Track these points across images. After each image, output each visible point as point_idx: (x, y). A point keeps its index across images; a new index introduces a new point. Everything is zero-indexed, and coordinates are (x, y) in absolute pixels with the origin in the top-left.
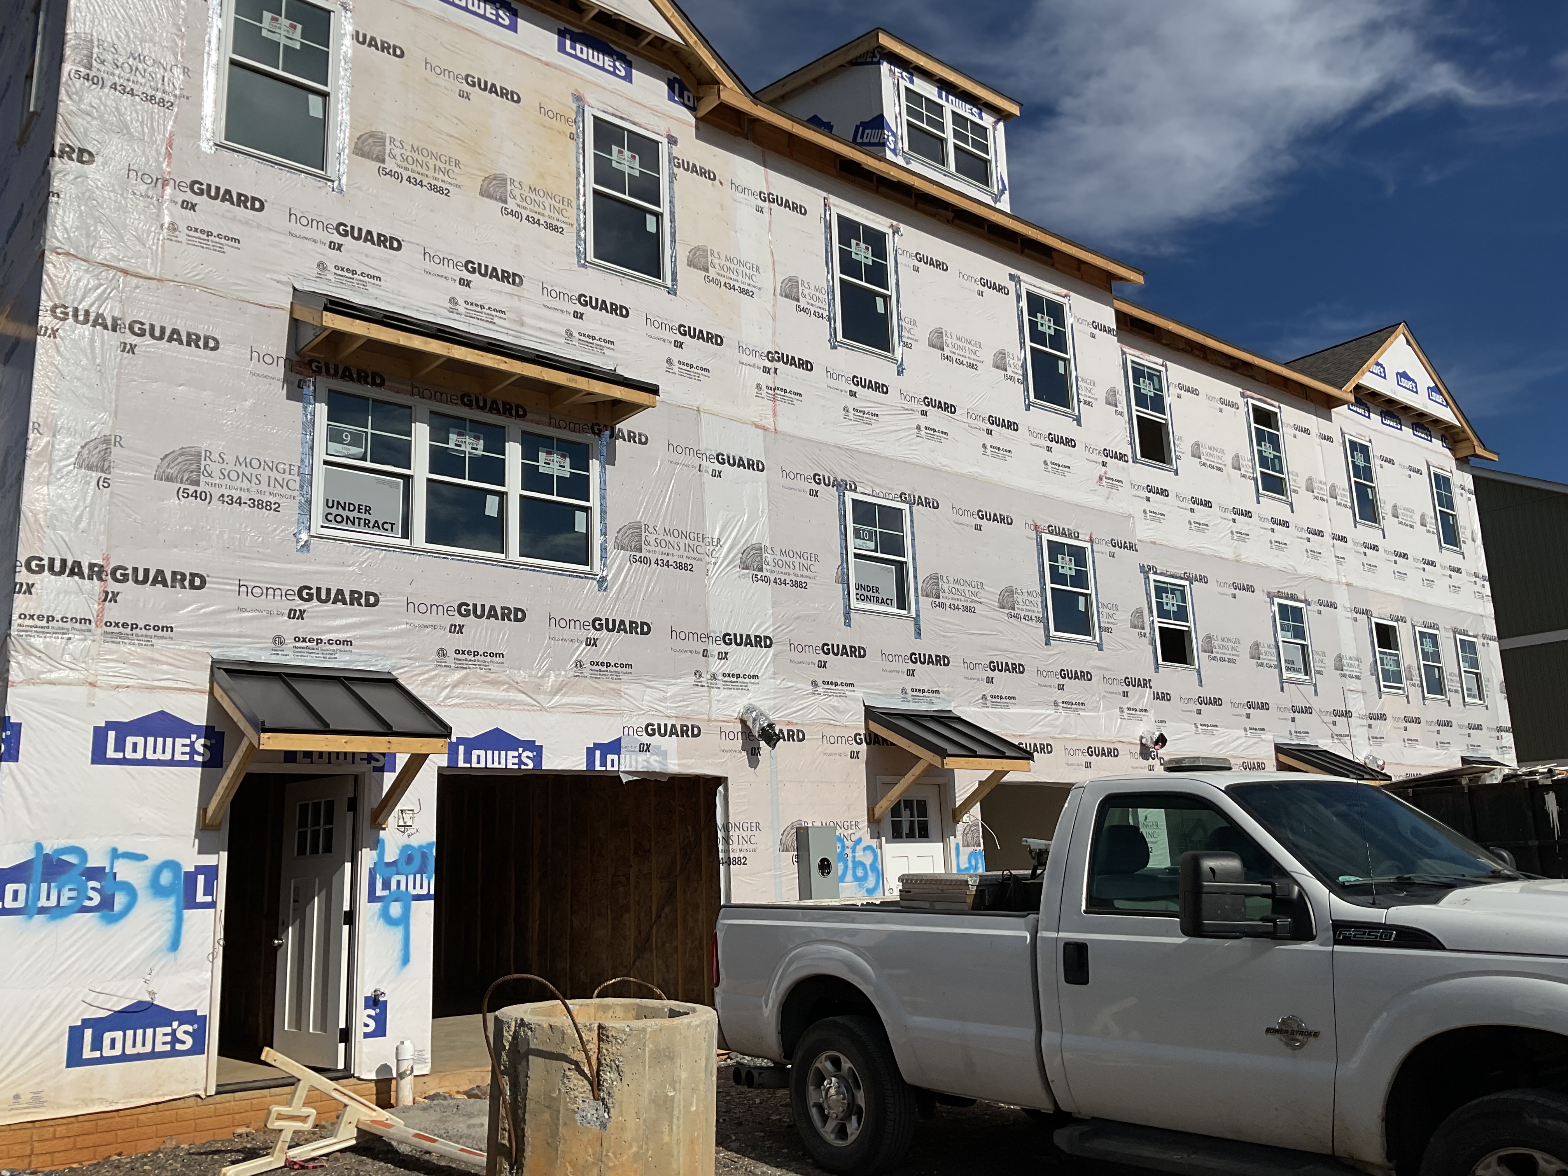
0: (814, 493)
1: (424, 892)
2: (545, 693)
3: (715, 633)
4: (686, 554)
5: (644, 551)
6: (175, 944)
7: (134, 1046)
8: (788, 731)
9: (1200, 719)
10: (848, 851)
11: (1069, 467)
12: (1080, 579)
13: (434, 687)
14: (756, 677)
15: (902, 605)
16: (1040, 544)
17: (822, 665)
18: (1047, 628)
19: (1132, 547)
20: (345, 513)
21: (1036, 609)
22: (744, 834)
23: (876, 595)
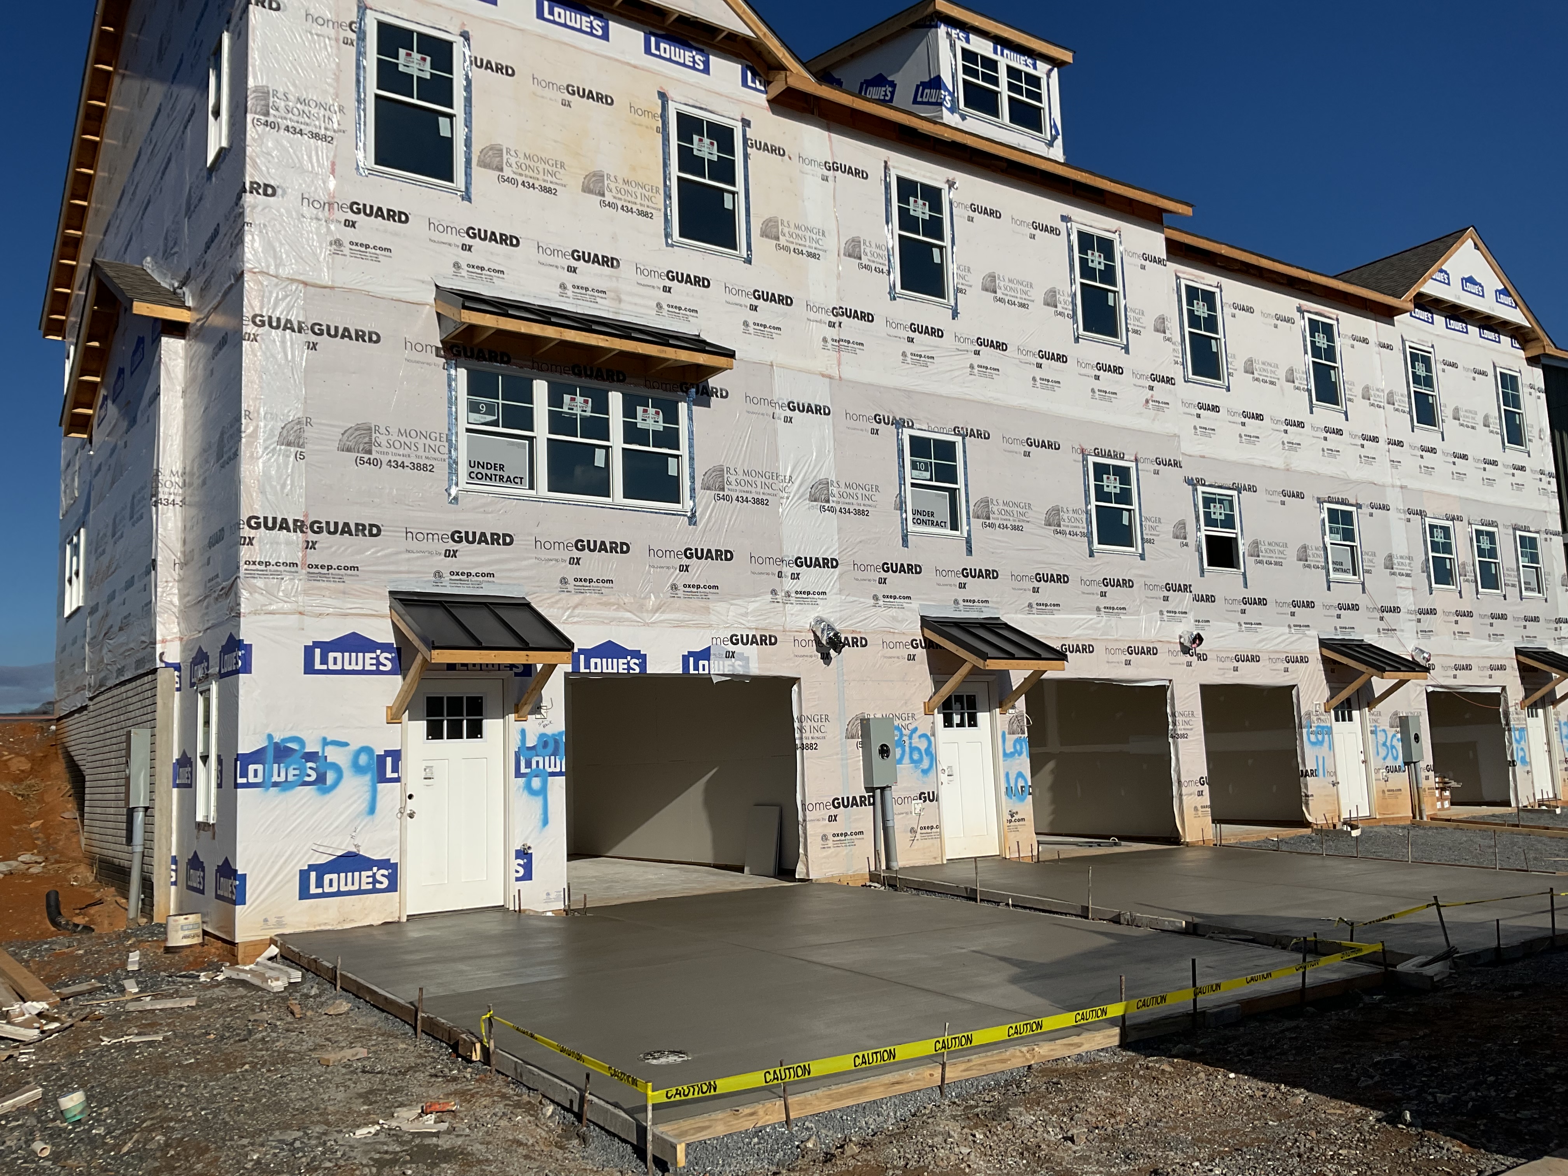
0: (875, 432)
1: (558, 770)
2: (647, 611)
3: (788, 557)
4: (762, 491)
5: (726, 490)
6: (372, 810)
7: (346, 885)
8: (853, 638)
9: (1244, 618)
10: (905, 738)
11: (1115, 394)
12: (1125, 496)
13: (559, 608)
14: (825, 593)
15: (954, 526)
16: (1085, 466)
17: (883, 581)
18: (1090, 543)
19: (1177, 464)
20: (484, 471)
21: (1080, 525)
22: (815, 725)
23: (931, 518)
